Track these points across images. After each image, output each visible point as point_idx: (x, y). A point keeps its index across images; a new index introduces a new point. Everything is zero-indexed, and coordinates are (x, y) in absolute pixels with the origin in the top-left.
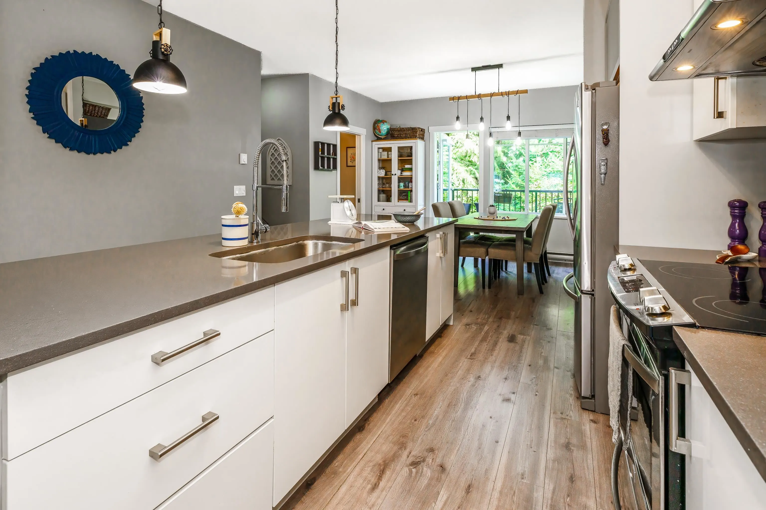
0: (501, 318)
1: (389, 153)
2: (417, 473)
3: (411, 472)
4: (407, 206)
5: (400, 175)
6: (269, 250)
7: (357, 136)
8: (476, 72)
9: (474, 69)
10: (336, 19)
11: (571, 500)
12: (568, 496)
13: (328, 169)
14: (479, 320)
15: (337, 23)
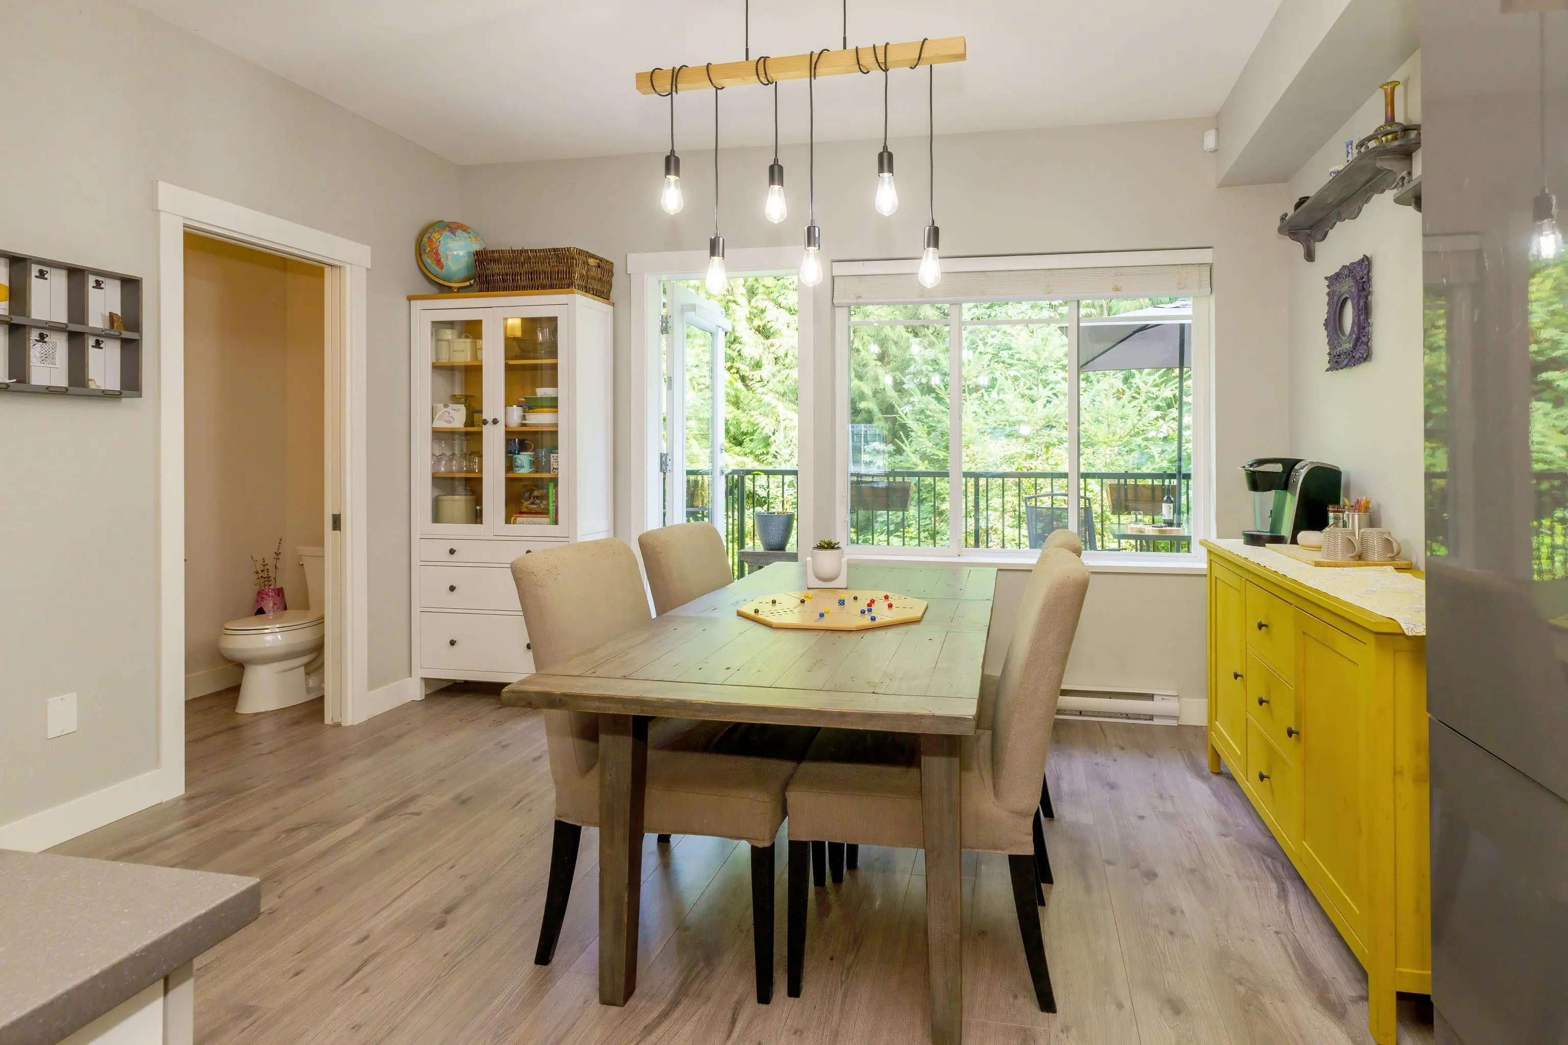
1: (473, 341)
4: (535, 538)
5: (516, 425)
7: (327, 270)
13: (73, 390)
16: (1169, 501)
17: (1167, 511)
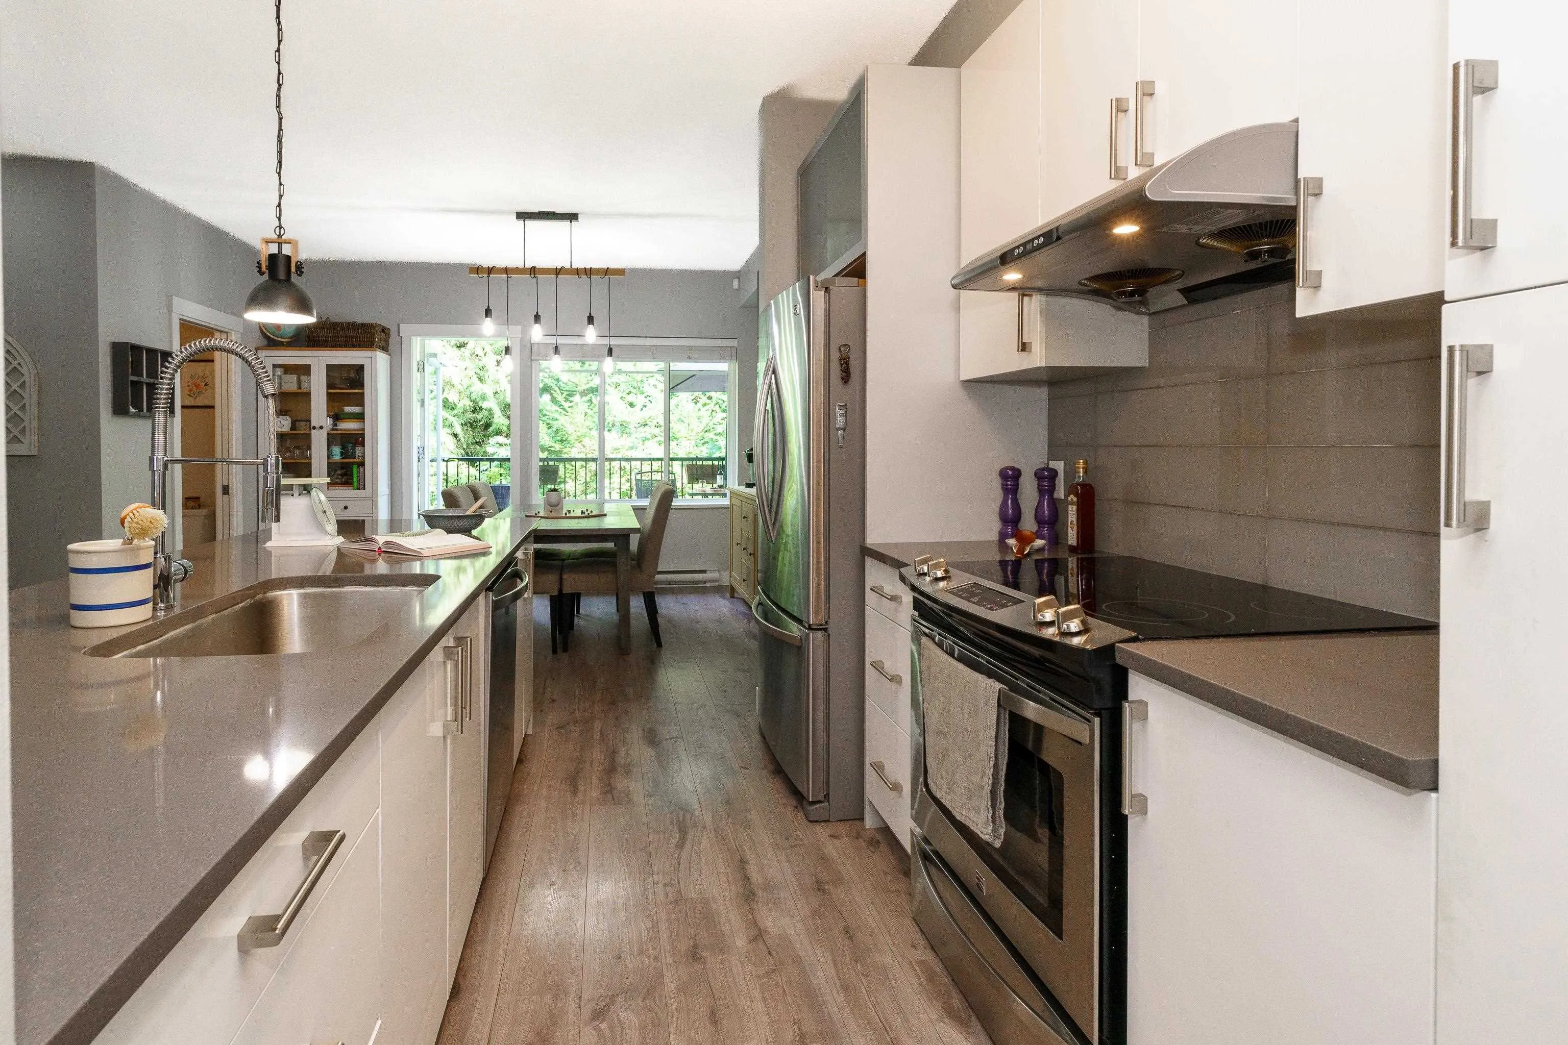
0: (613, 703)
1: (303, 378)
2: (612, 1028)
3: (600, 1032)
4: (350, 499)
5: (333, 429)
6: (202, 624)
8: (526, 222)
9: (523, 216)
10: (277, 53)
11: (862, 966)
12: (856, 962)
14: (578, 714)
15: (279, 63)
16: (721, 474)
17: (719, 480)
